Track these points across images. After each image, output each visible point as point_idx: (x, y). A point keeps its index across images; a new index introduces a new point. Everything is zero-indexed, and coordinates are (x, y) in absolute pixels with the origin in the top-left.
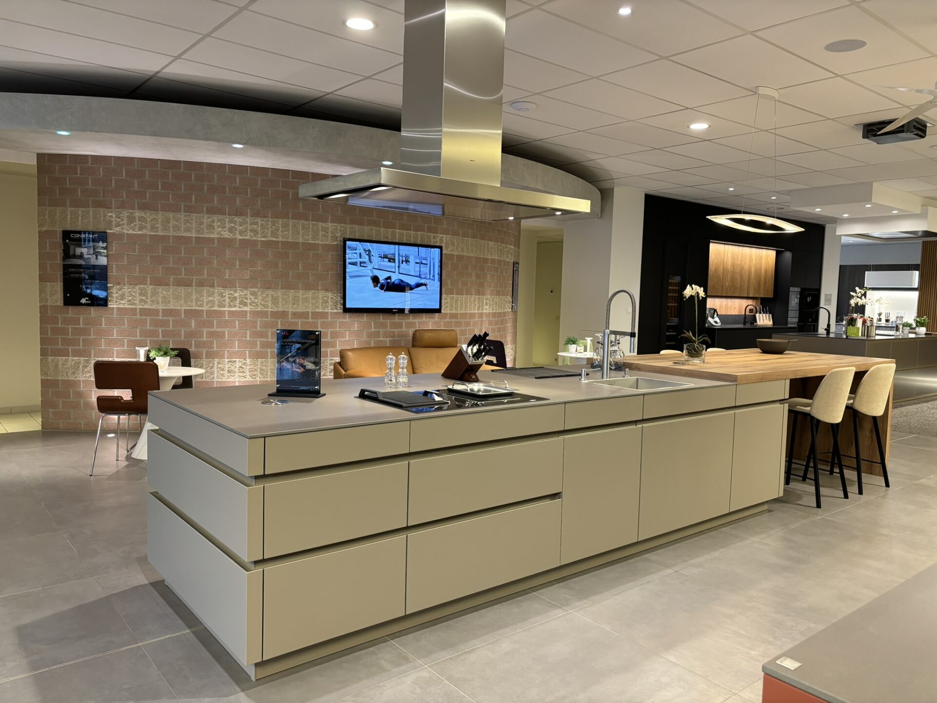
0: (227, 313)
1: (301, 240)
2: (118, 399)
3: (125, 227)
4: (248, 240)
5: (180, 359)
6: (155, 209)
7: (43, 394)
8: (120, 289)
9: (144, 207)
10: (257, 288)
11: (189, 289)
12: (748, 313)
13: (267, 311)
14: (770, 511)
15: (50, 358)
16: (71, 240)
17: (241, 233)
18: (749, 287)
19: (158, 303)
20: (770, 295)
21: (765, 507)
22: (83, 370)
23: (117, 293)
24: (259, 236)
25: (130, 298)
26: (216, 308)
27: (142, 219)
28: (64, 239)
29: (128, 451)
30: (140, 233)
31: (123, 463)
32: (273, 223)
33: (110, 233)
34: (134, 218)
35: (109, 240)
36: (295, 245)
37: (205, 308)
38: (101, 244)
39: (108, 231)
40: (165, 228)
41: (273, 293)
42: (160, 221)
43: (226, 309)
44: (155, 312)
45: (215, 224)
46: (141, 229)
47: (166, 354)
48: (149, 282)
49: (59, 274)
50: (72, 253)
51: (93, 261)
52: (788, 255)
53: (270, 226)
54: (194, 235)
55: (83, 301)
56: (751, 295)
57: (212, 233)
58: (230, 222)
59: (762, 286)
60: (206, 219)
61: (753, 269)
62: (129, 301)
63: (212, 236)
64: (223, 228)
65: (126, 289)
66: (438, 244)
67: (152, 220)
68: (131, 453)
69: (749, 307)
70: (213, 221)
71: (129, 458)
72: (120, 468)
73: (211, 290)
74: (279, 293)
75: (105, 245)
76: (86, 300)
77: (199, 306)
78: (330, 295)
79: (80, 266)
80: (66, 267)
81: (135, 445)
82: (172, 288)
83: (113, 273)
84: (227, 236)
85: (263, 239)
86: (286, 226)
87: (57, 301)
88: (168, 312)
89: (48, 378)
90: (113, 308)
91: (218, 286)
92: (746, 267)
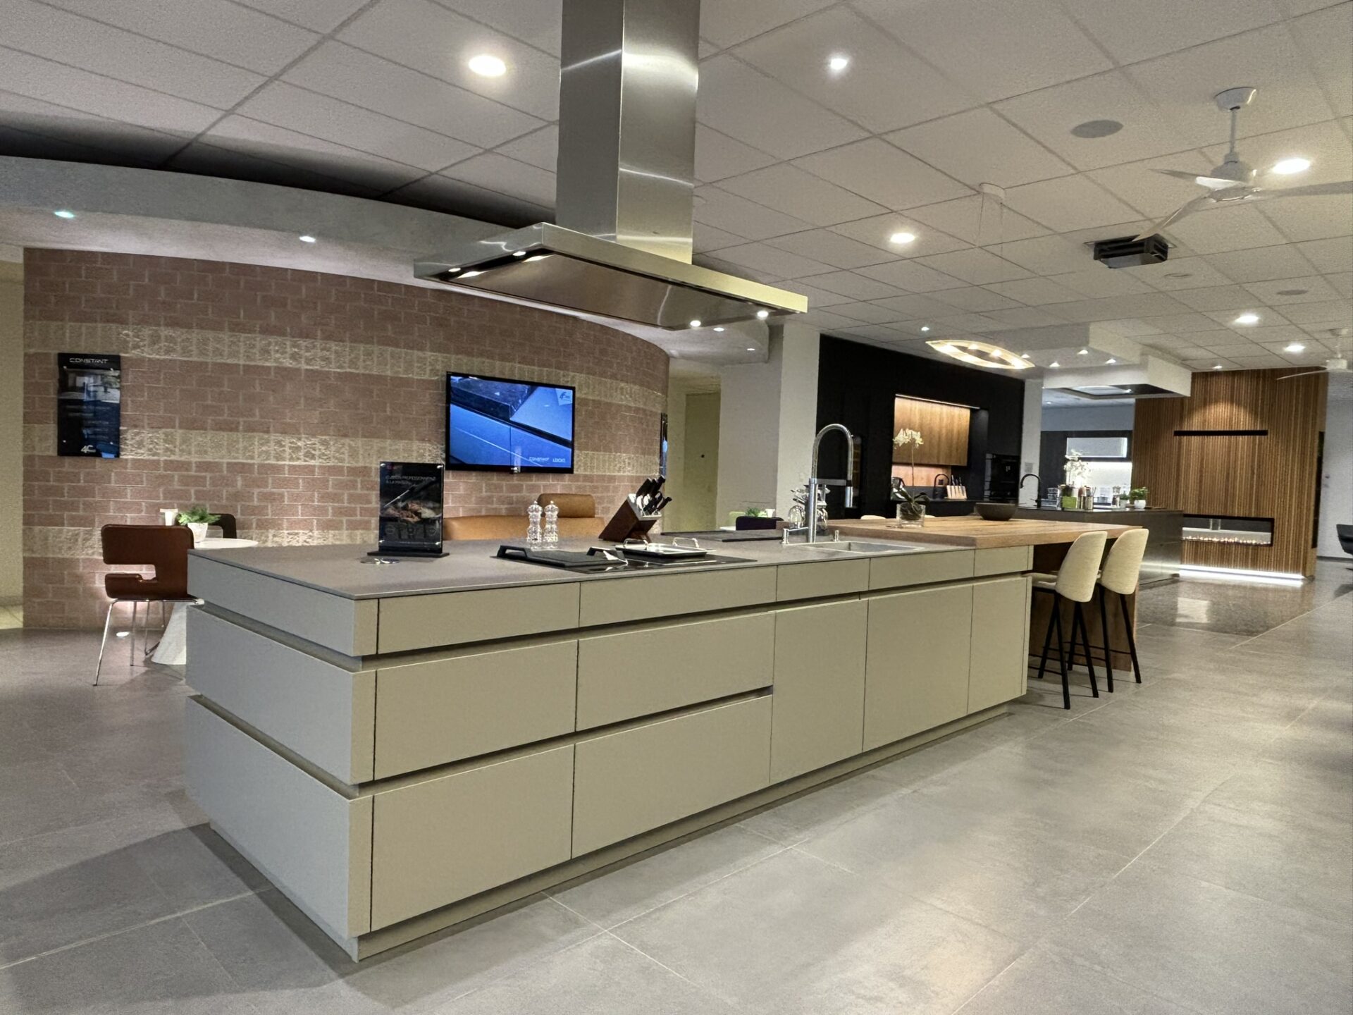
0: (287, 468)
1: (389, 373)
2: (135, 578)
3: (146, 349)
4: (317, 371)
5: (222, 531)
6: (189, 326)
7: (26, 579)
8: (137, 434)
9: (173, 323)
10: (329, 435)
11: (234, 435)
12: (938, 485)
13: (343, 467)
14: (1010, 714)
15: (37, 529)
16: (70, 366)
17: (308, 361)
18: (939, 453)
19: (190, 453)
20: (964, 463)
21: (1004, 710)
22: (83, 544)
23: (132, 439)
24: (333, 365)
25: (151, 446)
26: (273, 462)
27: (170, 339)
28: (60, 364)
29: (147, 654)
30: (166, 357)
31: (141, 669)
32: (352, 349)
33: (125, 357)
34: (159, 337)
35: (124, 366)
36: (380, 379)
37: (256, 461)
38: (112, 372)
39: (122, 355)
40: (202, 353)
41: (351, 442)
42: (195, 341)
43: (287, 463)
44: (185, 466)
45: (271, 347)
46: (167, 352)
47: (202, 519)
48: (177, 424)
49: (53, 412)
50: (70, 383)
51: (101, 395)
52: (984, 415)
53: (347, 353)
54: (242, 362)
55: (86, 449)
56: (942, 463)
57: (267, 360)
58: (293, 346)
59: (954, 453)
60: (260, 341)
61: (944, 431)
62: (150, 450)
63: (267, 364)
64: (282, 353)
65: (146, 434)
66: (569, 385)
67: (183, 341)
68: (152, 656)
69: (939, 478)
70: (270, 344)
71: (148, 662)
72: (135, 675)
73: (266, 436)
74: (359, 443)
75: (117, 374)
76: (90, 448)
77: (247, 459)
78: (428, 446)
79: (81, 402)
80: (62, 404)
81: (156, 646)
82: (210, 434)
83: (127, 412)
84: (288, 365)
85: (338, 370)
86: (369, 354)
87: (47, 449)
88: (204, 466)
89: (34, 555)
90: (126, 460)
91: (276, 432)
92: (936, 429)
